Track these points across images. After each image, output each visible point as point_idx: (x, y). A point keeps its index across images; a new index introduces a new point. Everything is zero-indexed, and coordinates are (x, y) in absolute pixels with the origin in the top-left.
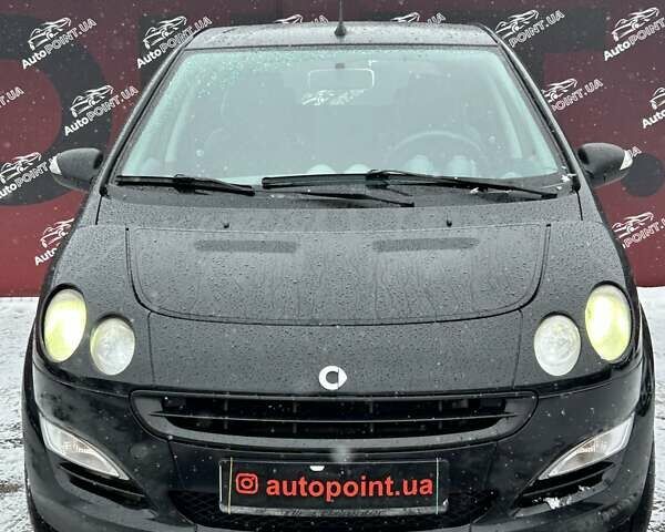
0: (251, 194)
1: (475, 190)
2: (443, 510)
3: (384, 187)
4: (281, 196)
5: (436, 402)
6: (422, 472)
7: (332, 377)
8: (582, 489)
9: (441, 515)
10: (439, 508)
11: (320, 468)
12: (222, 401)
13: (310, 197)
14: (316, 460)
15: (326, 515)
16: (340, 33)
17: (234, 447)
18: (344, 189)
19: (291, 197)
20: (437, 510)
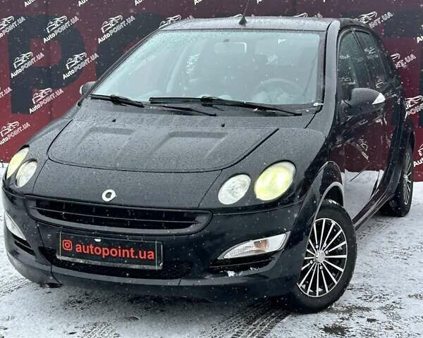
0: (142, 106)
1: (256, 109)
2: (160, 268)
3: (211, 106)
4: (155, 108)
5: (162, 212)
6: (148, 248)
7: (109, 195)
8: (251, 269)
9: (159, 270)
10: (158, 267)
11: (99, 240)
12: (62, 204)
13: (165, 109)
14: (97, 236)
15: (103, 264)
16: (243, 22)
17: (64, 227)
18: (188, 106)
19: (160, 108)
20: (157, 268)
